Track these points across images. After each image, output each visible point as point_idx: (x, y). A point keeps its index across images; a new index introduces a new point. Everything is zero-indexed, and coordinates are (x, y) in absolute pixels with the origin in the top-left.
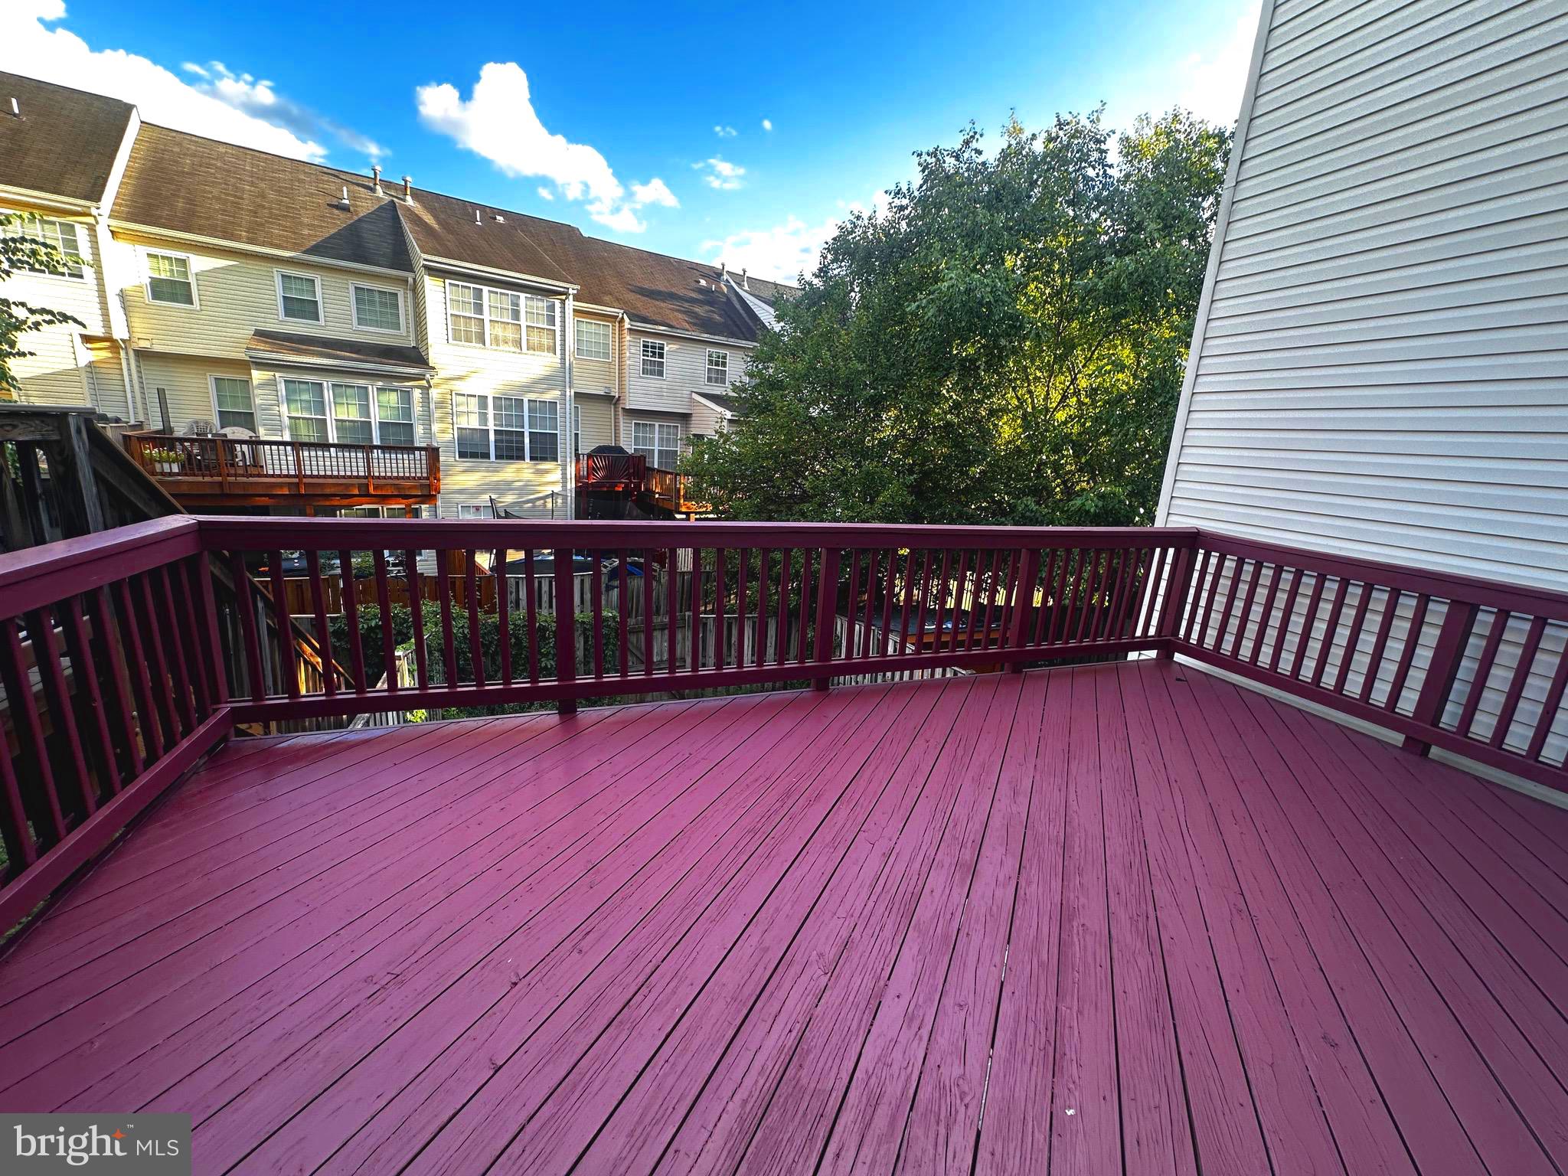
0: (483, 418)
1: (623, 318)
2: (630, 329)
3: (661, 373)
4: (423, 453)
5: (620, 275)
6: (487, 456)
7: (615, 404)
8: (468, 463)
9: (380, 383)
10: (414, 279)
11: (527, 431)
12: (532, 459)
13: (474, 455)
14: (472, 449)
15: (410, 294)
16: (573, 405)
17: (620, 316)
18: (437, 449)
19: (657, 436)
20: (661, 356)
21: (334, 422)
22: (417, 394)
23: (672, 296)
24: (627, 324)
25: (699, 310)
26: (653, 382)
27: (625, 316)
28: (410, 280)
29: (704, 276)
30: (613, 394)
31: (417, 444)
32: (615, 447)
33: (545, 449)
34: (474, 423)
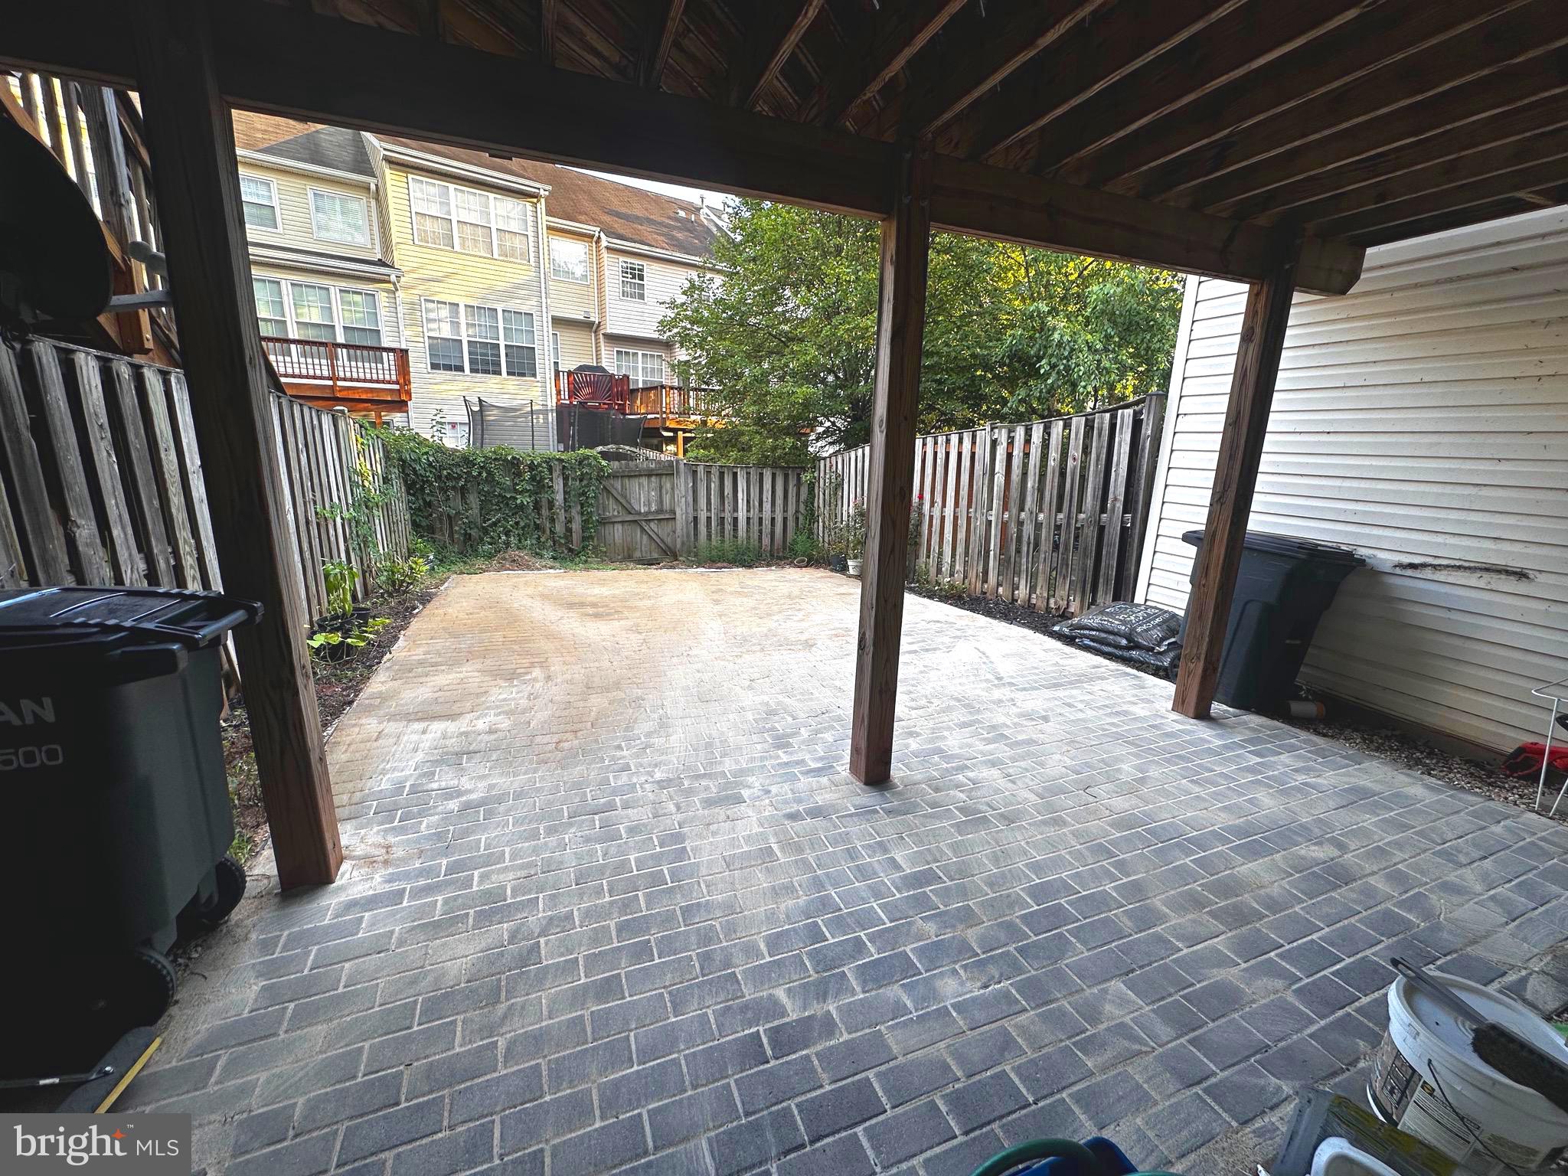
0: (456, 325)
1: (599, 238)
2: (607, 248)
3: (642, 296)
4: (391, 354)
5: (594, 200)
6: (460, 369)
7: (595, 332)
8: (442, 375)
9: (344, 284)
10: (377, 185)
11: (502, 343)
12: (509, 373)
13: (448, 368)
14: (445, 359)
15: (373, 203)
16: (551, 332)
17: (597, 234)
18: (407, 351)
19: (640, 365)
20: (641, 278)
21: (295, 325)
22: (382, 298)
23: (650, 221)
24: (604, 243)
25: (679, 235)
26: (634, 305)
27: (602, 234)
28: (373, 187)
29: (682, 209)
30: (592, 319)
31: (385, 345)
32: (597, 367)
33: (522, 364)
34: (446, 332)
